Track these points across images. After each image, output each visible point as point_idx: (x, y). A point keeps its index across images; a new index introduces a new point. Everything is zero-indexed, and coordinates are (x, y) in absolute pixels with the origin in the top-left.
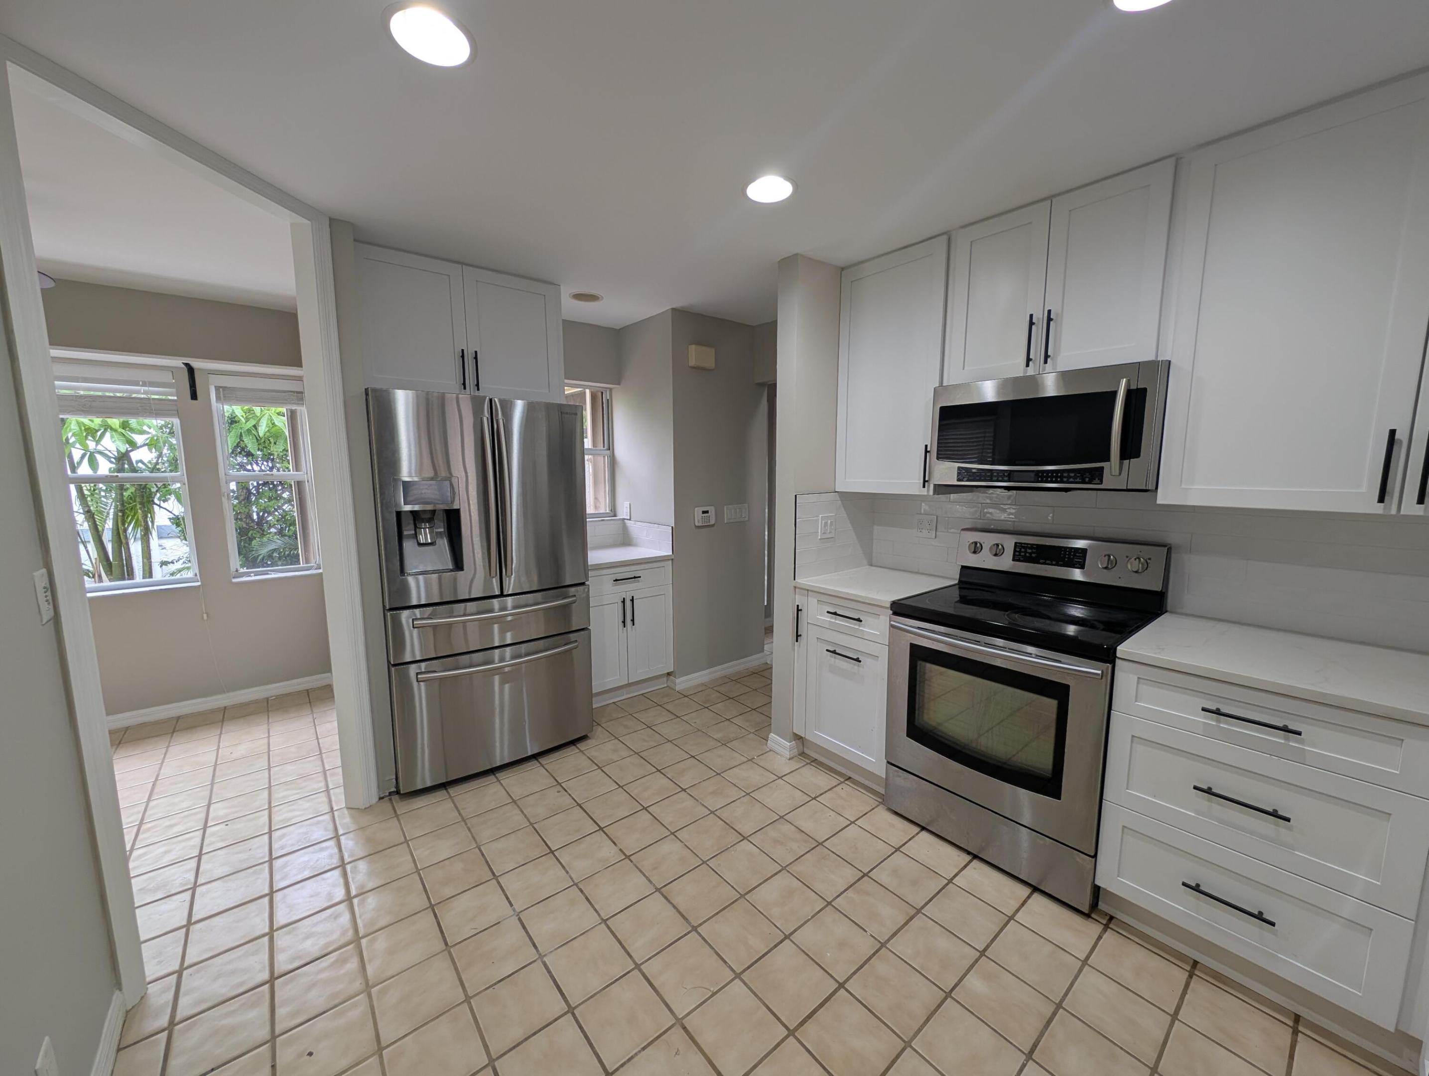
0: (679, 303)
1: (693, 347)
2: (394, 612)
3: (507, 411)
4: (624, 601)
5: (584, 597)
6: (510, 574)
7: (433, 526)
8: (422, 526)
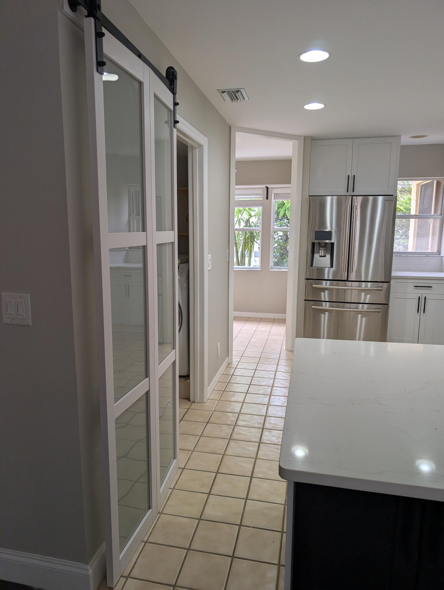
2: (307, 280)
3: (358, 201)
4: (419, 299)
5: (387, 288)
6: (352, 272)
7: (326, 249)
8: (321, 249)
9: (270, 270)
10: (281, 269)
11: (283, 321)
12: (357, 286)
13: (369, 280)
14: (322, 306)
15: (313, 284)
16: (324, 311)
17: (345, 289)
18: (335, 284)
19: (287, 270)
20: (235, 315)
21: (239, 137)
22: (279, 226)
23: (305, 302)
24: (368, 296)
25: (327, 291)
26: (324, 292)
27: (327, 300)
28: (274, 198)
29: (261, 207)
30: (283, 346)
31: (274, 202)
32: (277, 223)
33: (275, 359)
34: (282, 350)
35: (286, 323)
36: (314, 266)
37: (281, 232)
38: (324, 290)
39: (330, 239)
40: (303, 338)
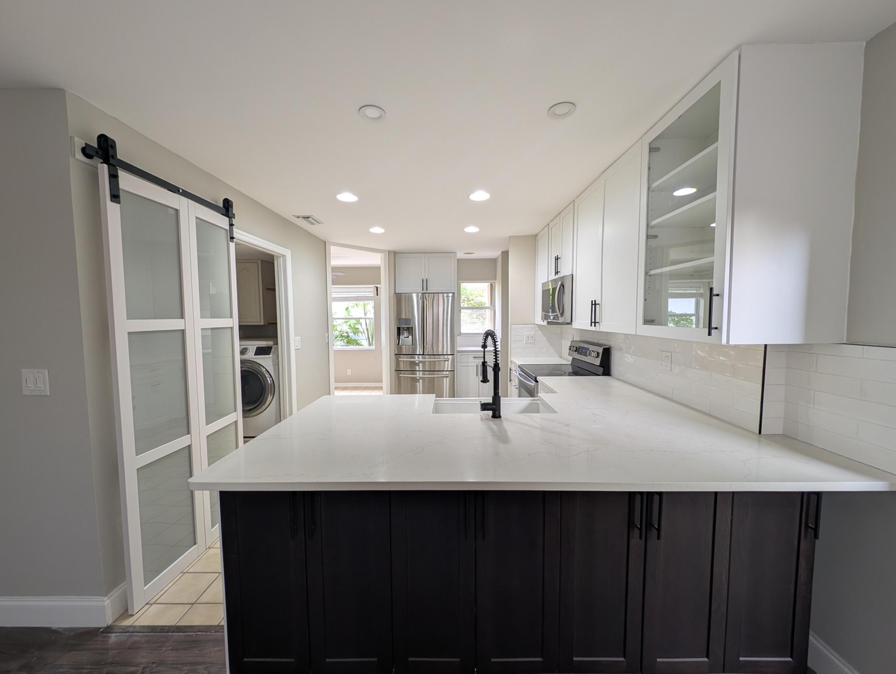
2: (396, 355)
4: (477, 366)
5: (452, 359)
6: (426, 348)
7: (408, 332)
8: (404, 332)
11: (379, 388)
14: (407, 374)
15: (403, 358)
20: (336, 386)
21: (333, 250)
23: (396, 372)
27: (421, 370)
29: (373, 302)
35: (382, 389)
36: (400, 344)
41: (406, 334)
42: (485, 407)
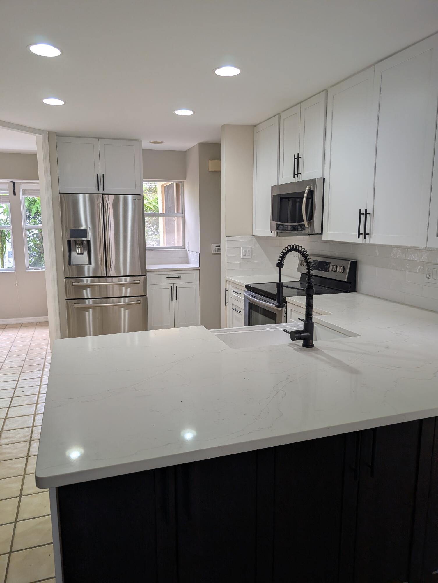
0: (202, 141)
1: (210, 161)
2: (67, 279)
3: (110, 200)
4: (172, 288)
5: (144, 281)
6: (110, 268)
7: (83, 247)
8: (78, 246)
9: (27, 271)
10: (39, 269)
11: (45, 324)
12: (118, 281)
13: (128, 275)
14: (85, 303)
15: (73, 283)
16: (87, 309)
17: (106, 285)
18: (96, 281)
19: (44, 270)
22: (33, 224)
23: (66, 301)
24: (129, 290)
25: (88, 289)
26: (86, 290)
27: (90, 297)
28: (23, 194)
29: (9, 204)
30: (48, 350)
31: (24, 199)
32: (31, 221)
33: (39, 365)
34: (47, 354)
35: (48, 325)
36: (72, 264)
37: (36, 229)
38: (85, 287)
39: (86, 237)
40: (69, 338)
41: (79, 250)
42: (295, 335)
